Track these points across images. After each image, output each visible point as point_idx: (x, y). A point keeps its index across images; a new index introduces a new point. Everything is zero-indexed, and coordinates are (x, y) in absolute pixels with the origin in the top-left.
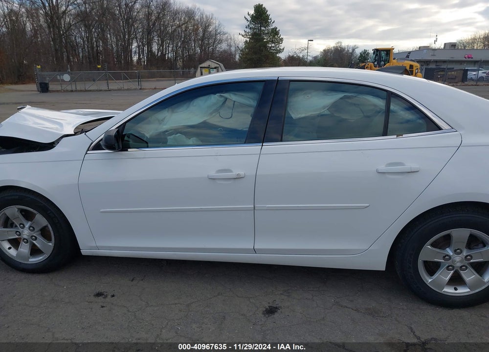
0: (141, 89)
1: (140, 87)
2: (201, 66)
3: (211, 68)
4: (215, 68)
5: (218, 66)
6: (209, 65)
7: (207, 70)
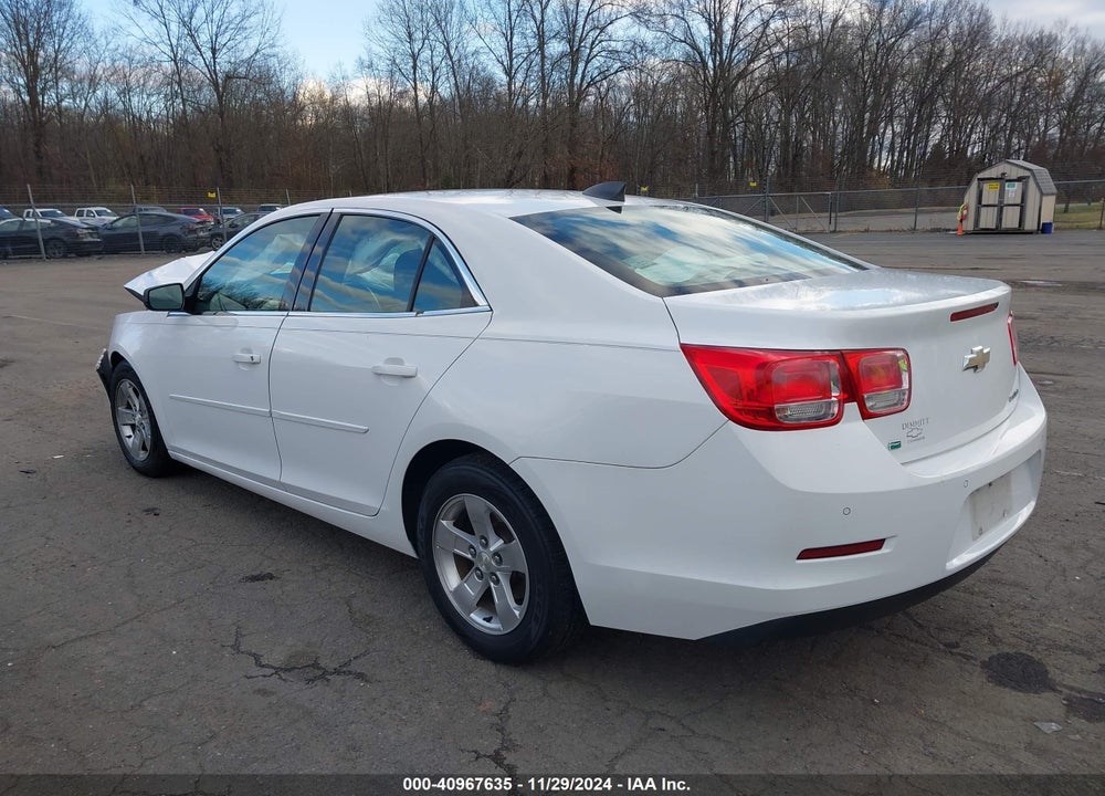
0: (834, 232)
1: (832, 228)
2: (981, 176)
3: (1007, 181)
4: (1019, 179)
5: (1027, 173)
6: (1003, 174)
7: (997, 185)
